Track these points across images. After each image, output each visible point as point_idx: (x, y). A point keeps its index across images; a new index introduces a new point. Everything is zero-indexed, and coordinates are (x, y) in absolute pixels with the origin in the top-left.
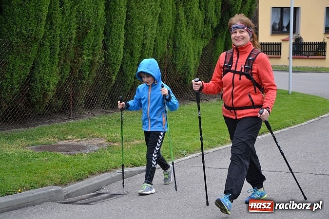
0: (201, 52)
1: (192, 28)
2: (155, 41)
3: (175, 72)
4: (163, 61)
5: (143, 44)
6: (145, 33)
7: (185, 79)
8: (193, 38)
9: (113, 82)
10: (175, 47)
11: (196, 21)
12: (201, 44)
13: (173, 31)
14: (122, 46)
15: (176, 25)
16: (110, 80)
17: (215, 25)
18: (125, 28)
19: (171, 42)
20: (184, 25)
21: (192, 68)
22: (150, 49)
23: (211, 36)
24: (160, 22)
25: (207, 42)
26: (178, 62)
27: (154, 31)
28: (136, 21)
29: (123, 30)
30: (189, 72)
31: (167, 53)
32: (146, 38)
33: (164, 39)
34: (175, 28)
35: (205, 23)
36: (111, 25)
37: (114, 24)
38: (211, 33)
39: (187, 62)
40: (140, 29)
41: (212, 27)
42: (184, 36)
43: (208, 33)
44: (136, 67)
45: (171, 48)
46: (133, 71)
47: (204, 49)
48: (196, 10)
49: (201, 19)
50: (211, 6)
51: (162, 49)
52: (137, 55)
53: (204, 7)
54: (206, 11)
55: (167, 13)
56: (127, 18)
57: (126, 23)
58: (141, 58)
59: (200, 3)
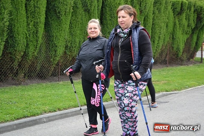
0: (186, 41)
1: (182, 29)
2: (164, 36)
3: (173, 51)
4: (167, 45)
5: (159, 37)
6: (160, 31)
7: (178, 54)
8: (182, 34)
10: (173, 38)
11: (184, 25)
12: (186, 37)
13: (173, 31)
15: (174, 28)
18: (152, 30)
19: (171, 36)
20: (178, 28)
21: (181, 49)
22: (162, 39)
23: (190, 33)
24: (167, 26)
25: (188, 36)
27: (164, 31)
28: (156, 26)
29: (151, 30)
30: (179, 51)
31: (169, 42)
32: (161, 34)
33: (168, 35)
34: (173, 29)
35: (188, 26)
37: (147, 27)
38: (191, 32)
39: (179, 45)
40: (158, 30)
41: (192, 28)
42: (178, 33)
43: (190, 32)
44: (156, 48)
45: (171, 39)
46: (154, 50)
47: (187, 39)
48: (184, 20)
49: (186, 24)
50: (192, 18)
51: (167, 39)
52: (156, 42)
53: (188, 19)
54: (189, 21)
55: (170, 22)
56: (153, 24)
57: (152, 27)
58: (158, 43)
59: (186, 16)
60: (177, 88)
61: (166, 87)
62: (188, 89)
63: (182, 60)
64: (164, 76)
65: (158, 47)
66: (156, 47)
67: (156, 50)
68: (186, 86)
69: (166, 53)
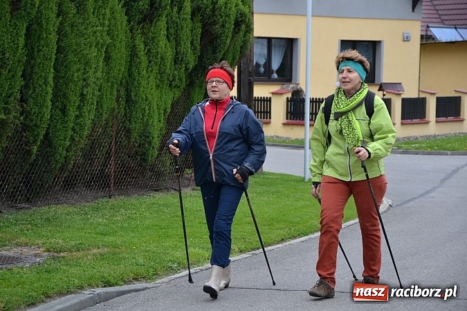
0: (169, 110)
1: (156, 69)
2: (99, 91)
3: (129, 142)
4: (110, 124)
5: (82, 95)
6: (85, 76)
7: (144, 154)
8: (158, 86)
9: (33, 157)
10: (128, 100)
11: (162, 58)
12: (169, 97)
13: (126, 74)
14: (50, 97)
15: (131, 65)
16: (29, 153)
17: (191, 66)
18: (55, 69)
19: (123, 93)
20: (144, 65)
21: (156, 136)
22: (92, 104)
23: (183, 86)
24: (107, 59)
25: (178, 94)
26: (133, 126)
27: (99, 74)
28: (71, 57)
29: (52, 70)
30: (150, 143)
31: (117, 111)
32: (87, 85)
33: (112, 88)
34: (129, 70)
35: (175, 62)
36: (33, 62)
37: (38, 60)
38: (184, 80)
39: (147, 125)
40: (78, 70)
41: (186, 69)
42: (144, 83)
43: (181, 80)
44: (70, 132)
45: (123, 102)
46: (65, 138)
47: (172, 105)
48: (163, 41)
49: (170, 55)
50: (186, 34)
51: (109, 103)
52: (72, 112)
53: (174, 37)
54: (178, 44)
55: (118, 44)
56: (59, 51)
57: (56, 59)
58: (77, 117)
59: (168, 30)
60: (142, 271)
61: (107, 270)
62: (176, 272)
63: (159, 175)
64: (98, 230)
65: (77, 128)
66: (73, 129)
67: (72, 139)
68: (170, 264)
69: (105, 150)
